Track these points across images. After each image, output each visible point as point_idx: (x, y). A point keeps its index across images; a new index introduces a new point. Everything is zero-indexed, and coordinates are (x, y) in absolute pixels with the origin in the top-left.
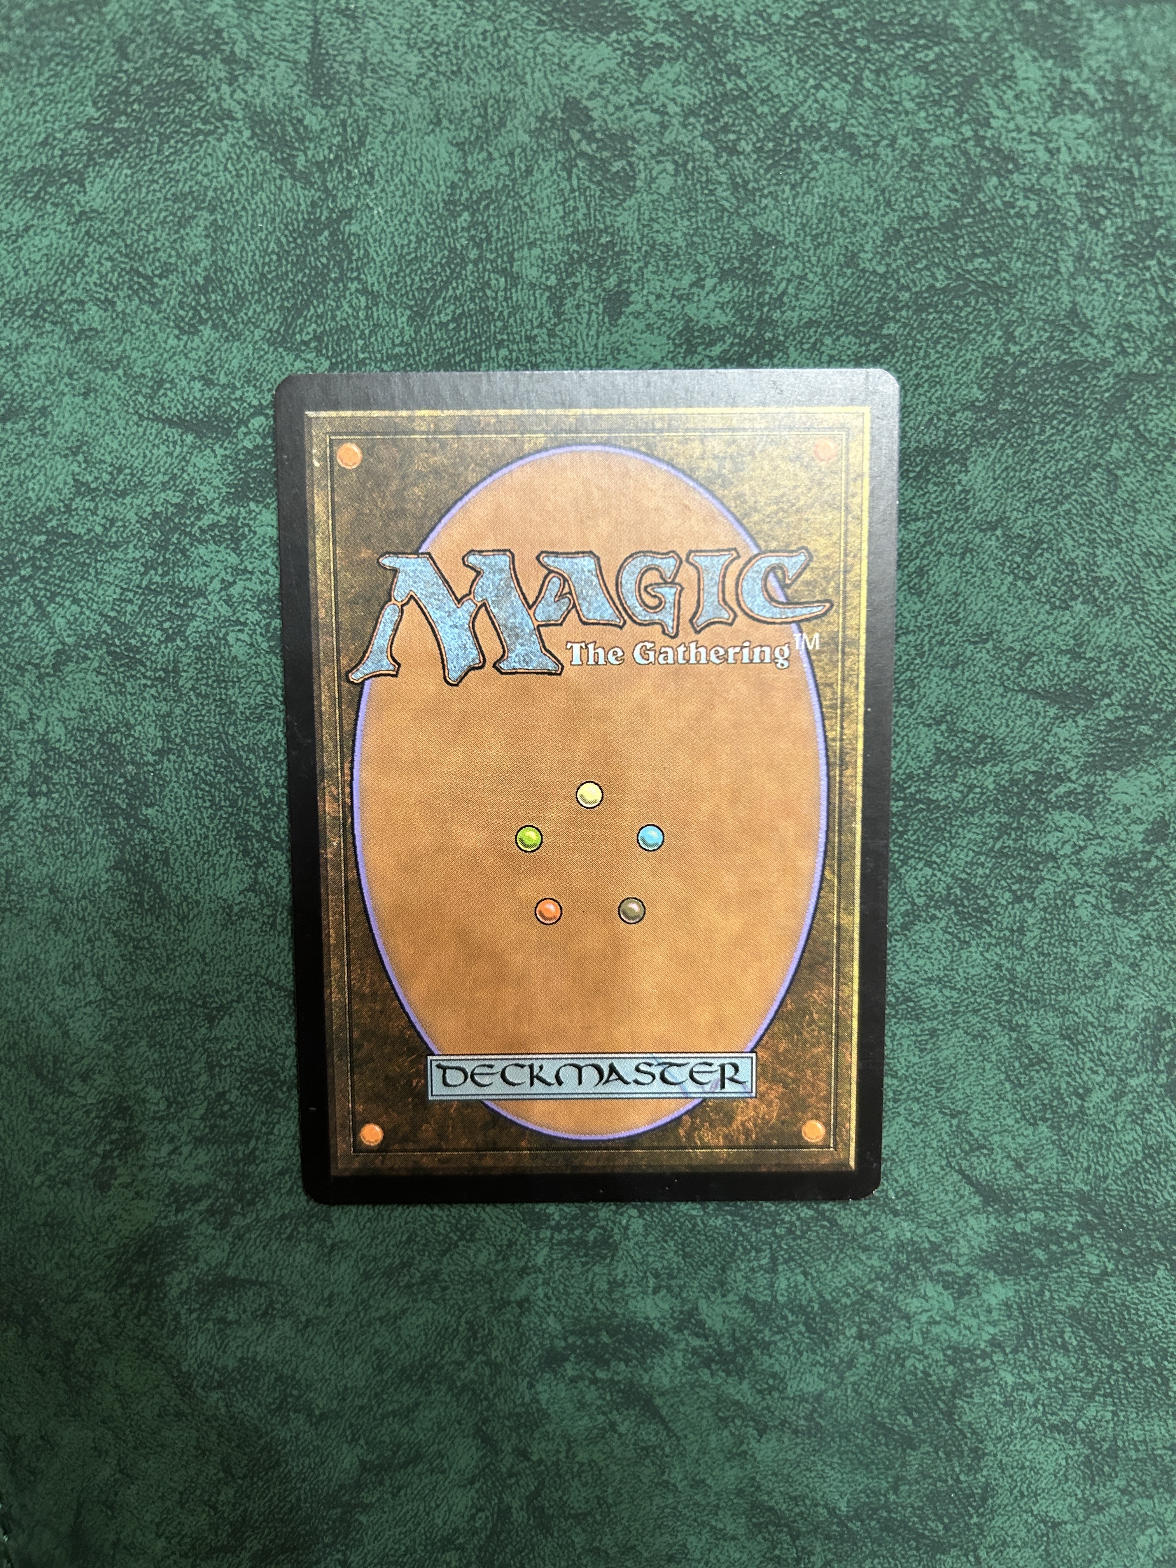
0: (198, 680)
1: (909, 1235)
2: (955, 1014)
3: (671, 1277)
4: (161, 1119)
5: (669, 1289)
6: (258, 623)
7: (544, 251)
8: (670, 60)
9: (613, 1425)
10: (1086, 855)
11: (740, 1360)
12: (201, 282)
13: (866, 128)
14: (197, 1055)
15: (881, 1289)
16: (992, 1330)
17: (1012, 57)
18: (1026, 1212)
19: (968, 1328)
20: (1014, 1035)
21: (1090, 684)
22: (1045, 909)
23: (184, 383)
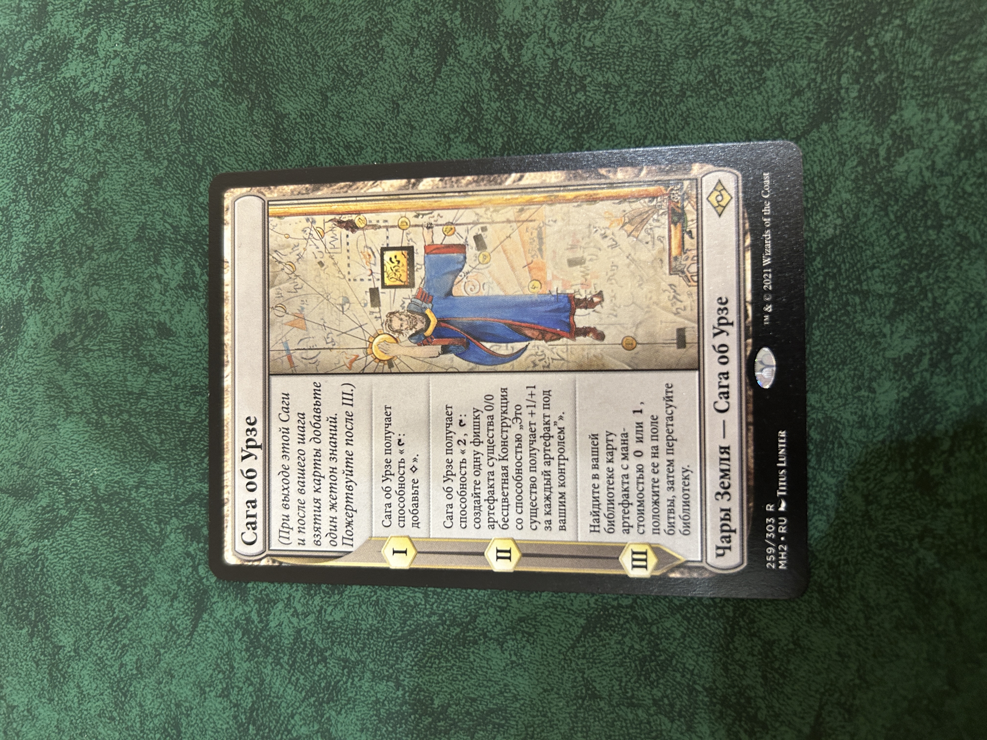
1: (849, 183)
3: (862, 376)
5: (871, 380)
8: (41, 283)
11: (947, 329)
12: (119, 588)
14: (620, 713)
15: (896, 208)
17: (64, 78)
19: (942, 138)
20: (688, 93)
22: (593, 68)
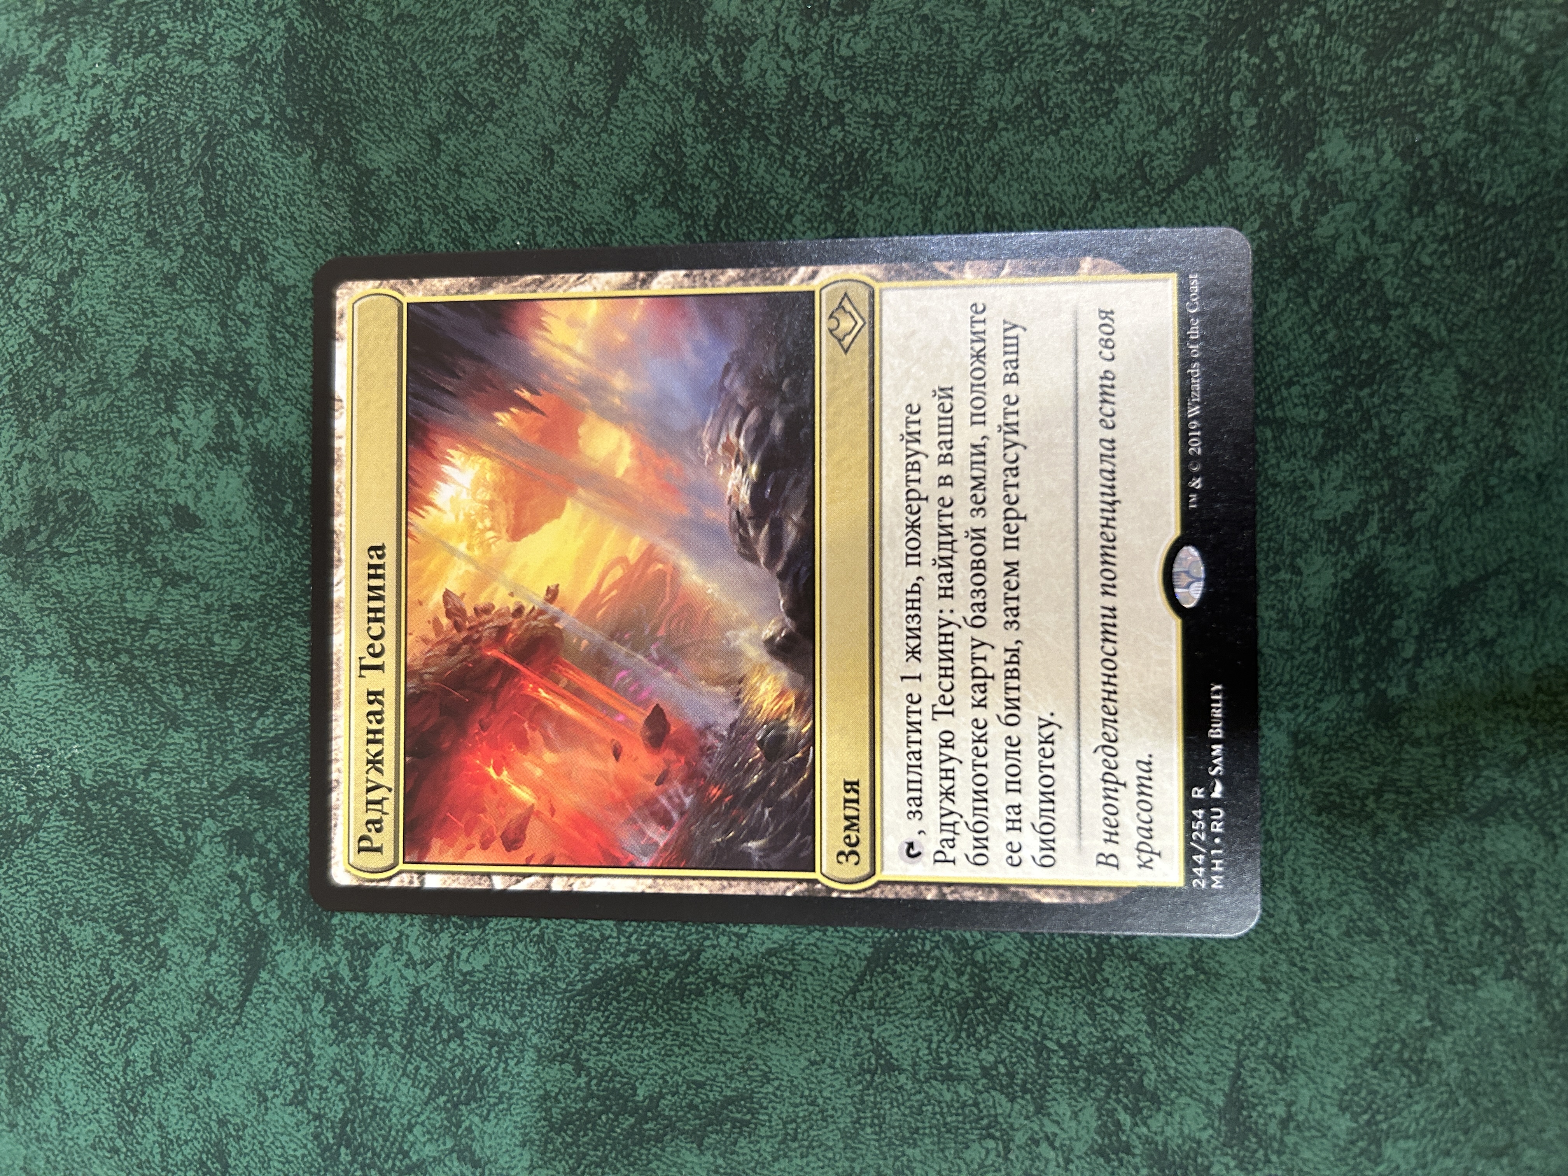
0: (505, 1012)
2: (969, 193)
4: (1007, 1150)
6: (453, 936)
7: (130, 587)
9: (1483, 643)
10: (795, 45)
13: (55, 260)
16: (1389, 155)
18: (1232, 113)
21: (608, 41)
23: (211, 971)
